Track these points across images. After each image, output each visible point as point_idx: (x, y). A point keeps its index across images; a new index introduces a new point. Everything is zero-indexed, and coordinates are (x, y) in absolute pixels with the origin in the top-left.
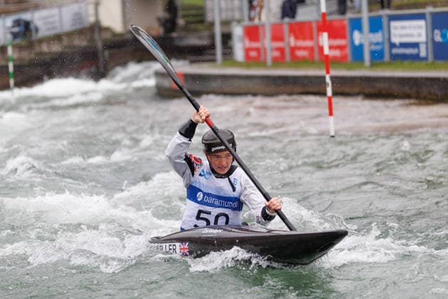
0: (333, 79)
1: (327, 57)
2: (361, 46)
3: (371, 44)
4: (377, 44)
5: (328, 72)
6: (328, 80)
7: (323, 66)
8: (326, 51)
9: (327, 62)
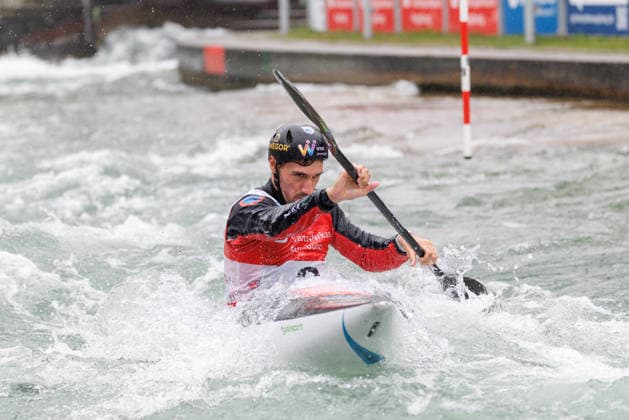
0: (473, 62)
1: (464, 25)
2: (520, 9)
3: (536, 6)
4: (547, 6)
5: (465, 51)
6: (465, 64)
7: (458, 41)
8: (464, 17)
9: (465, 34)
